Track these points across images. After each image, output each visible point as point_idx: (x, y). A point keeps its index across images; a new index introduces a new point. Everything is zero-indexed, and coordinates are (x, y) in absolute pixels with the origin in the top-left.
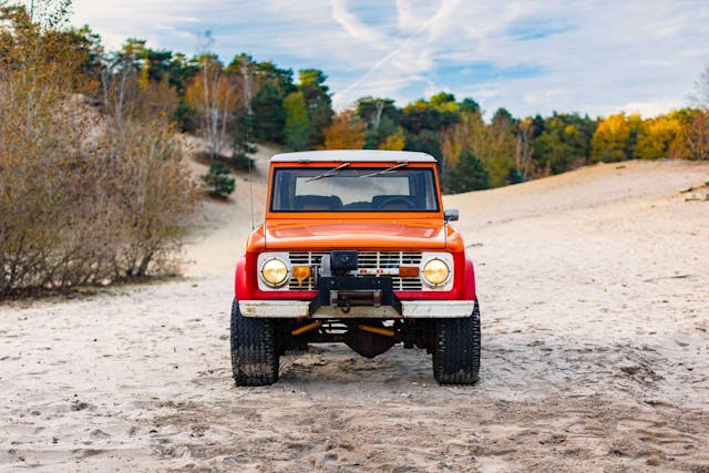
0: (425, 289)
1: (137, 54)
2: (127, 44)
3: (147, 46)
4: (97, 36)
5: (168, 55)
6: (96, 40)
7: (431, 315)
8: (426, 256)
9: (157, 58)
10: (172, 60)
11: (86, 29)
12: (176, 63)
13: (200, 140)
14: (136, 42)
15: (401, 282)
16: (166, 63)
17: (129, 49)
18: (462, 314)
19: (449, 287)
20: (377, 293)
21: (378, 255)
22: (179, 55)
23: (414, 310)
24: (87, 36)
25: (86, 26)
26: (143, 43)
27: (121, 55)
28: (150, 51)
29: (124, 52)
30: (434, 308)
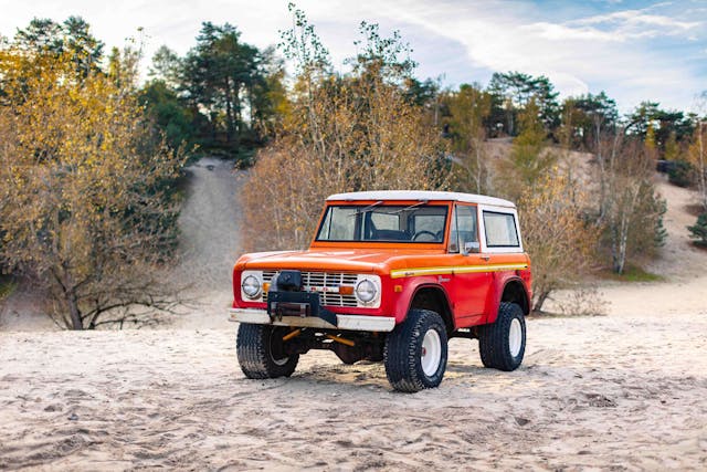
0: (359, 306)
1: (650, 116)
2: (640, 107)
3: (659, 108)
4: (611, 102)
5: (680, 116)
6: (610, 105)
7: (359, 328)
8: (361, 277)
9: (669, 119)
10: (683, 120)
11: (603, 96)
12: (687, 123)
13: (694, 193)
14: (650, 105)
15: (341, 299)
16: (677, 122)
17: (643, 111)
18: (384, 329)
19: (377, 305)
20: (303, 306)
21: (325, 276)
22: (692, 115)
23: (347, 322)
24: (602, 101)
25: (602, 93)
26: (656, 105)
27: (634, 117)
28: (662, 112)
29: (637, 114)
30: (361, 322)
